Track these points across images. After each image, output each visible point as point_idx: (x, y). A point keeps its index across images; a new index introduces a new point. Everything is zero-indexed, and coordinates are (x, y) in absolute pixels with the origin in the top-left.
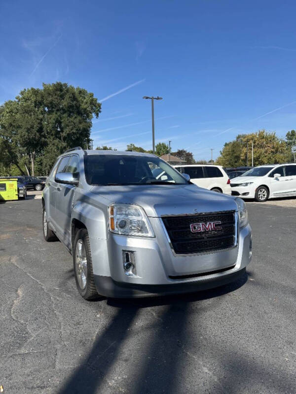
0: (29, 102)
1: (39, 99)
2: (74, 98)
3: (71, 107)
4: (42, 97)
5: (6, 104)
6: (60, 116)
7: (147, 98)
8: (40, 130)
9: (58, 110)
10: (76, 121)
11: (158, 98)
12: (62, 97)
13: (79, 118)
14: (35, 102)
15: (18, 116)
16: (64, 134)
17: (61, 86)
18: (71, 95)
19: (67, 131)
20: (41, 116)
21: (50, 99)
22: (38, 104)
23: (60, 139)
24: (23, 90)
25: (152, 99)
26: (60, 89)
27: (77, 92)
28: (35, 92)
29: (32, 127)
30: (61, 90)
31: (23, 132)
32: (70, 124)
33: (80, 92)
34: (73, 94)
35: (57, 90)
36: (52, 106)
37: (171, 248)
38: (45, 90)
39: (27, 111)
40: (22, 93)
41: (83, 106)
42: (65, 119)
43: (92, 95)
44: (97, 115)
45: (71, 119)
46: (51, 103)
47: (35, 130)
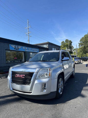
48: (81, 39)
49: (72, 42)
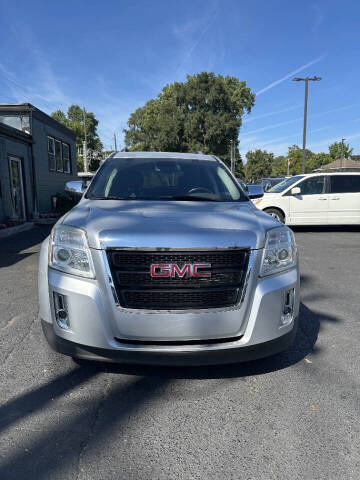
0: (171, 100)
1: (181, 94)
2: (221, 90)
3: (217, 101)
4: (185, 92)
5: (148, 104)
6: (203, 114)
7: (299, 80)
8: (181, 133)
9: (202, 107)
10: (222, 119)
11: (315, 79)
12: (207, 90)
13: (226, 115)
14: (178, 98)
15: (158, 118)
16: (206, 137)
17: (207, 76)
18: (218, 87)
19: (210, 131)
20: (183, 116)
21: (193, 93)
22: (181, 101)
23: (202, 142)
24: (165, 85)
25: (307, 80)
26: (205, 80)
27: (225, 82)
28: (178, 87)
29: (172, 130)
30: (206, 82)
31: (162, 135)
32: (215, 123)
33: (230, 82)
34: (220, 85)
35: (201, 82)
36: (195, 101)
37: (116, 302)
38: (189, 83)
39: (168, 111)
40: (165, 90)
41: (233, 99)
42: (210, 117)
43: (244, 84)
44: (249, 109)
45: (215, 117)
46: (194, 98)
47: (175, 134)
48: (132, 115)
49: (96, 123)
